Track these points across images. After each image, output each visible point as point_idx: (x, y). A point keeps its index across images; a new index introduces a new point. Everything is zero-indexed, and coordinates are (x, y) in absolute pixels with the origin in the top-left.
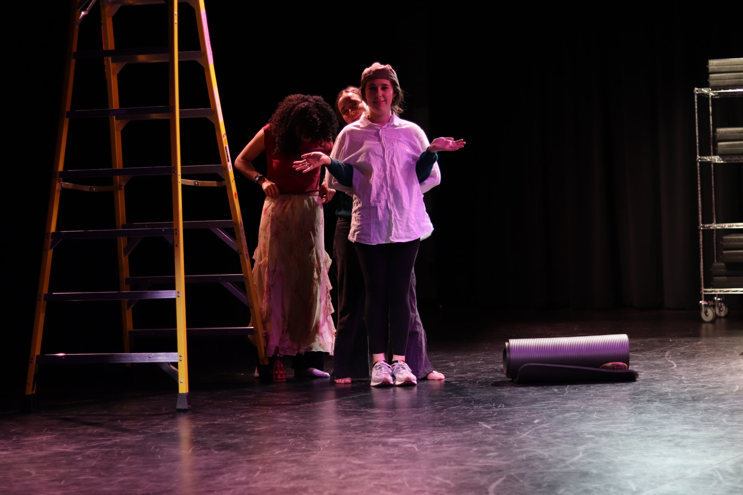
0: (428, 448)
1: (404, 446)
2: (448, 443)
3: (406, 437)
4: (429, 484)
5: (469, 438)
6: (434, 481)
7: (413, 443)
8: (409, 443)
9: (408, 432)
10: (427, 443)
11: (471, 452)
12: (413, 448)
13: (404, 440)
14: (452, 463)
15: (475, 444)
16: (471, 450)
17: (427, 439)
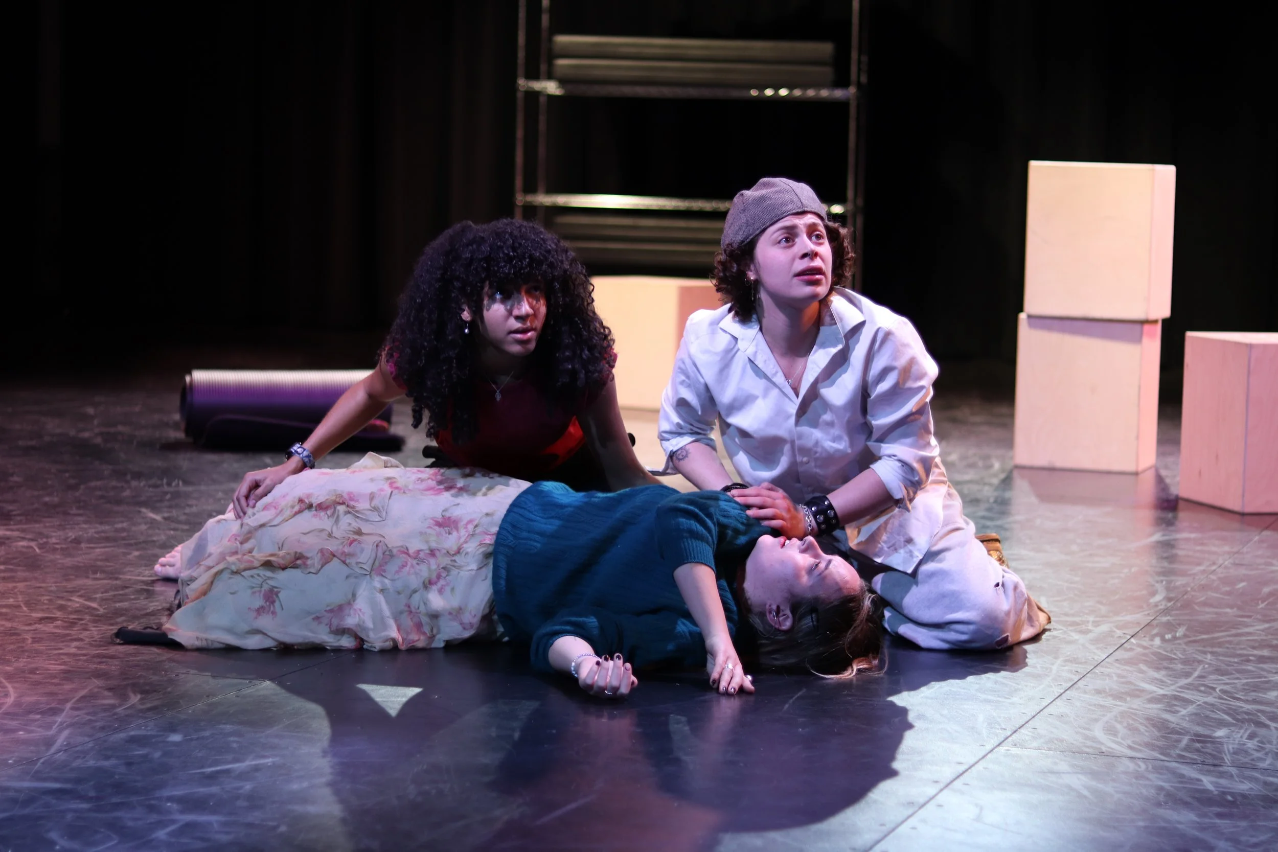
0: (57, 549)
1: (15, 544)
2: (90, 541)
3: (18, 530)
4: (61, 608)
5: (124, 534)
6: (69, 603)
7: (32, 540)
8: (23, 539)
9: (20, 522)
10: (54, 540)
11: (130, 557)
12: (31, 547)
13: (16, 534)
14: (98, 574)
15: (136, 544)
16: (129, 554)
17: (54, 534)
